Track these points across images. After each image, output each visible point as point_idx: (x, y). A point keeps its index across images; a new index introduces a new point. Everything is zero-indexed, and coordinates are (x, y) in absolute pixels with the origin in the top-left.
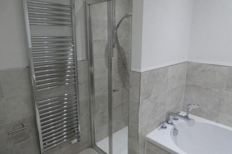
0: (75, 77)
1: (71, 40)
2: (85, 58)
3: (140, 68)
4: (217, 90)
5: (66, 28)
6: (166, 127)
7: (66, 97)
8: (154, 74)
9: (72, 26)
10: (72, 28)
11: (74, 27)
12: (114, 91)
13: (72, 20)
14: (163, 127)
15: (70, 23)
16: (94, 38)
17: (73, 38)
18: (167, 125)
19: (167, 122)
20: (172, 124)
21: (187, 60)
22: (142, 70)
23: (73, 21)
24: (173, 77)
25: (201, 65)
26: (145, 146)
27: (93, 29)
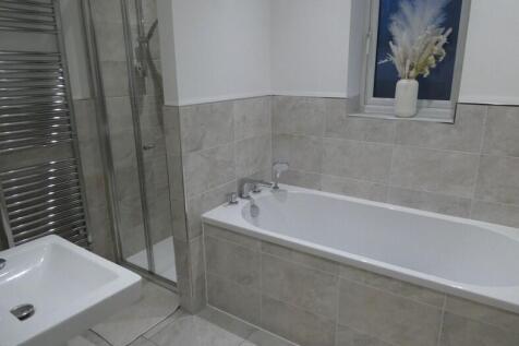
0: (70, 129)
1: (57, 59)
2: (88, 96)
3: (177, 99)
4: (314, 138)
5: (45, 36)
6: (236, 203)
7: (53, 166)
8: (206, 112)
9: (56, 33)
10: (57, 38)
11: (60, 36)
12: (145, 148)
13: (55, 21)
14: (231, 203)
15: (52, 28)
16: (103, 57)
17: (60, 55)
18: (238, 199)
19: (241, 196)
20: (248, 197)
21: (269, 92)
22: (182, 102)
23: (58, 23)
24: (244, 118)
25: (289, 99)
26: (201, 233)
27: (100, 40)
